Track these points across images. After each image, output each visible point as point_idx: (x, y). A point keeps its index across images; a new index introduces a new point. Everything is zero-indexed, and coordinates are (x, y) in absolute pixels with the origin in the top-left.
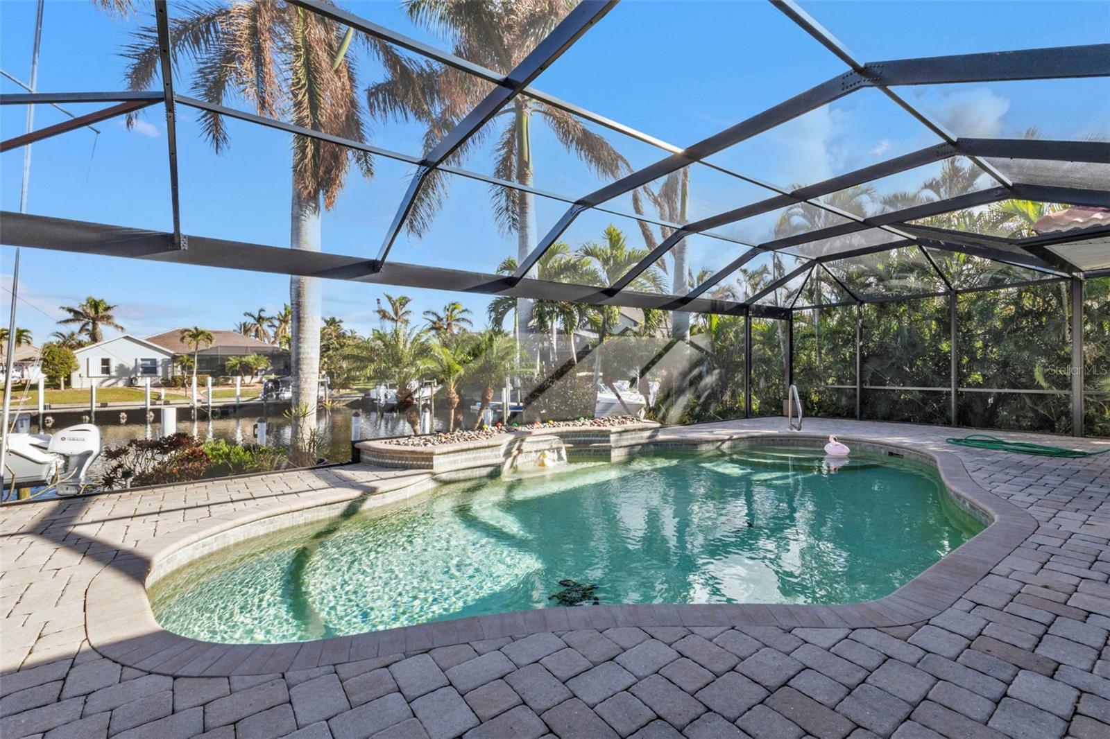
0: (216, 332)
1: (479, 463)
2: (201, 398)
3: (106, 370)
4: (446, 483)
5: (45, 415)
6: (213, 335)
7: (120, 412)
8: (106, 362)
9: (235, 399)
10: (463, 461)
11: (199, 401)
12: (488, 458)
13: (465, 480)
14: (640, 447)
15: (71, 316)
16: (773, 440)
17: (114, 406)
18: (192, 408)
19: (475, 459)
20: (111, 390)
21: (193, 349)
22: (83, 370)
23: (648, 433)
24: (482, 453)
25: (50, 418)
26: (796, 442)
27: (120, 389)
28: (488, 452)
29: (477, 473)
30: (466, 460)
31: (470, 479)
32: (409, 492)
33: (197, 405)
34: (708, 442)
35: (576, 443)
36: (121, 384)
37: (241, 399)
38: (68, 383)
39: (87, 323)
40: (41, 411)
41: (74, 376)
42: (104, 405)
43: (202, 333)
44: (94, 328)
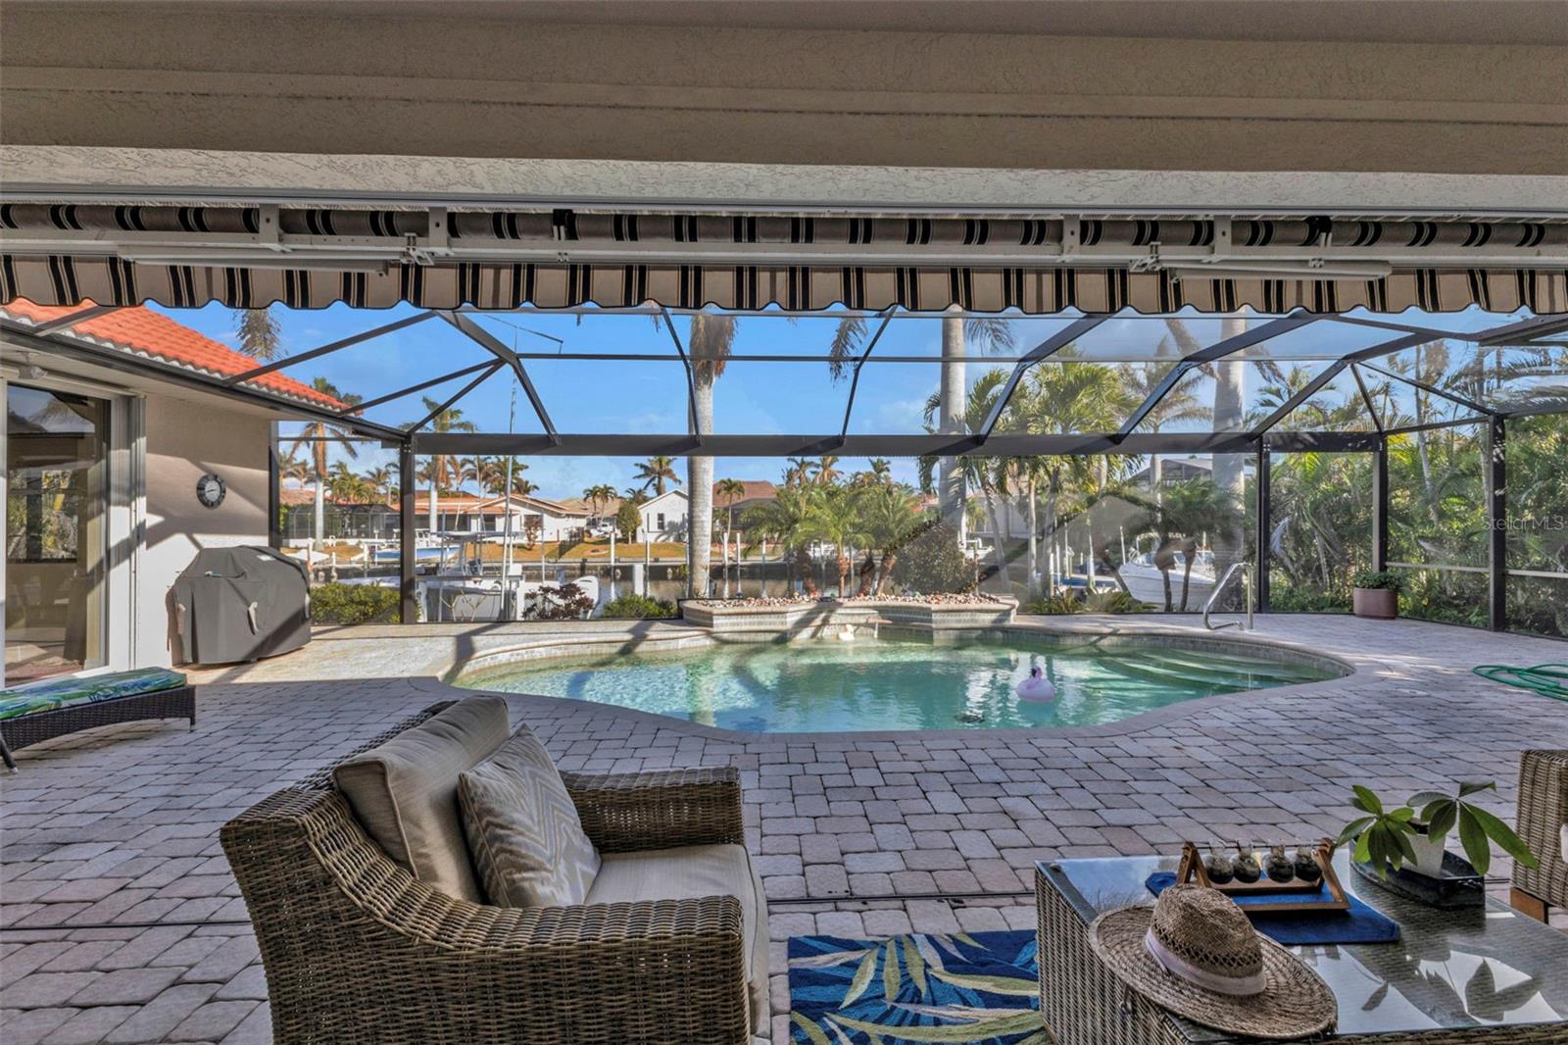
0: (748, 483)
1: (763, 628)
2: (732, 555)
3: (661, 526)
4: (726, 642)
5: (615, 568)
6: (745, 487)
7: (666, 567)
8: (661, 517)
9: (760, 558)
10: (745, 623)
11: (730, 559)
12: (775, 623)
13: (749, 643)
14: (980, 632)
15: (642, 472)
16: (1192, 642)
17: (665, 561)
18: (723, 566)
19: (759, 623)
20: (664, 546)
21: (727, 503)
22: (644, 526)
23: (993, 616)
24: (767, 619)
25: (618, 571)
26: (1229, 649)
27: (670, 545)
28: (773, 619)
29: (761, 637)
30: (750, 624)
31: (754, 643)
32: (681, 643)
33: (728, 563)
34: (1075, 634)
35: (896, 621)
36: (671, 540)
37: (767, 558)
38: (634, 538)
39: (653, 479)
40: (613, 564)
41: (639, 530)
42: (656, 560)
43: (735, 485)
44: (659, 482)
